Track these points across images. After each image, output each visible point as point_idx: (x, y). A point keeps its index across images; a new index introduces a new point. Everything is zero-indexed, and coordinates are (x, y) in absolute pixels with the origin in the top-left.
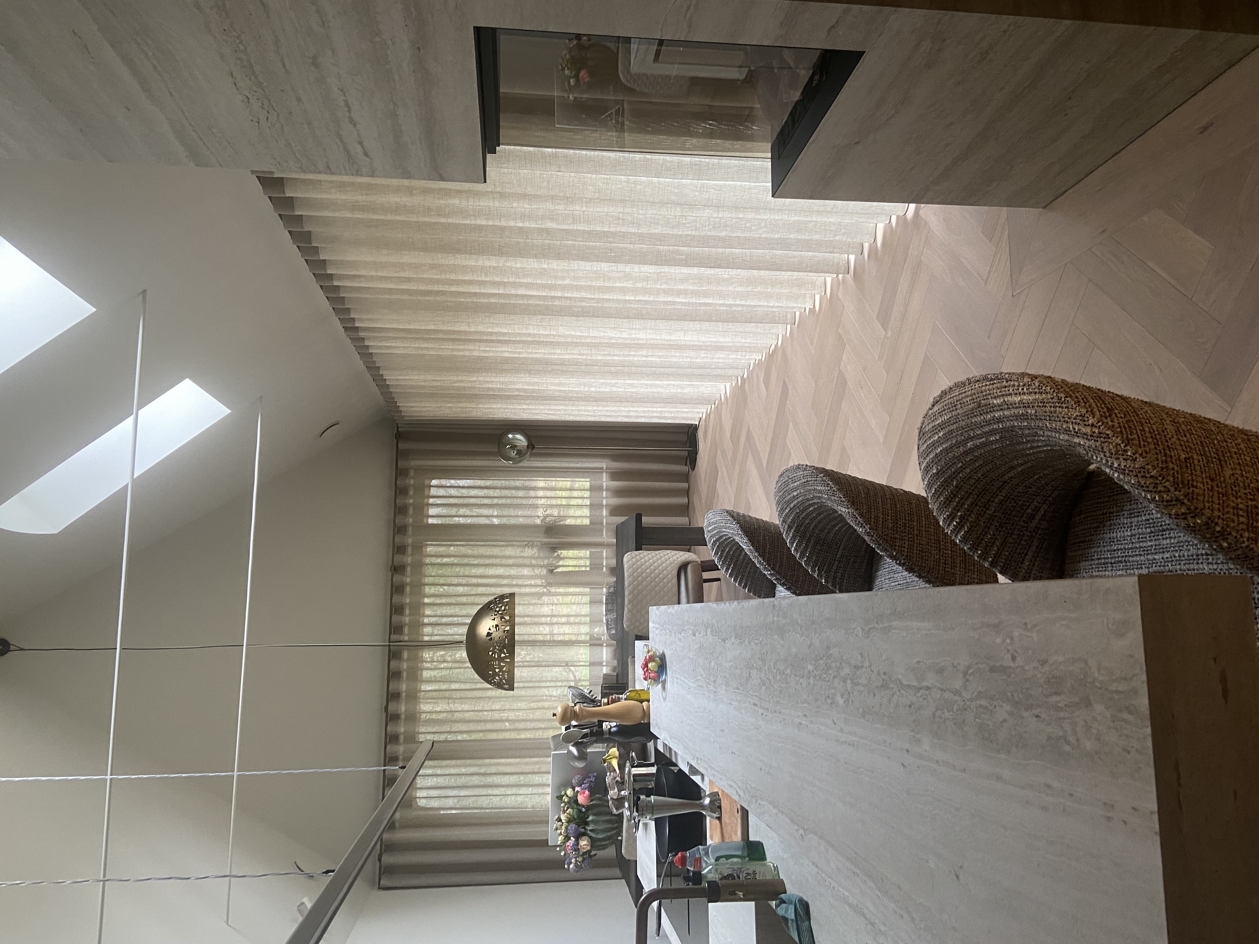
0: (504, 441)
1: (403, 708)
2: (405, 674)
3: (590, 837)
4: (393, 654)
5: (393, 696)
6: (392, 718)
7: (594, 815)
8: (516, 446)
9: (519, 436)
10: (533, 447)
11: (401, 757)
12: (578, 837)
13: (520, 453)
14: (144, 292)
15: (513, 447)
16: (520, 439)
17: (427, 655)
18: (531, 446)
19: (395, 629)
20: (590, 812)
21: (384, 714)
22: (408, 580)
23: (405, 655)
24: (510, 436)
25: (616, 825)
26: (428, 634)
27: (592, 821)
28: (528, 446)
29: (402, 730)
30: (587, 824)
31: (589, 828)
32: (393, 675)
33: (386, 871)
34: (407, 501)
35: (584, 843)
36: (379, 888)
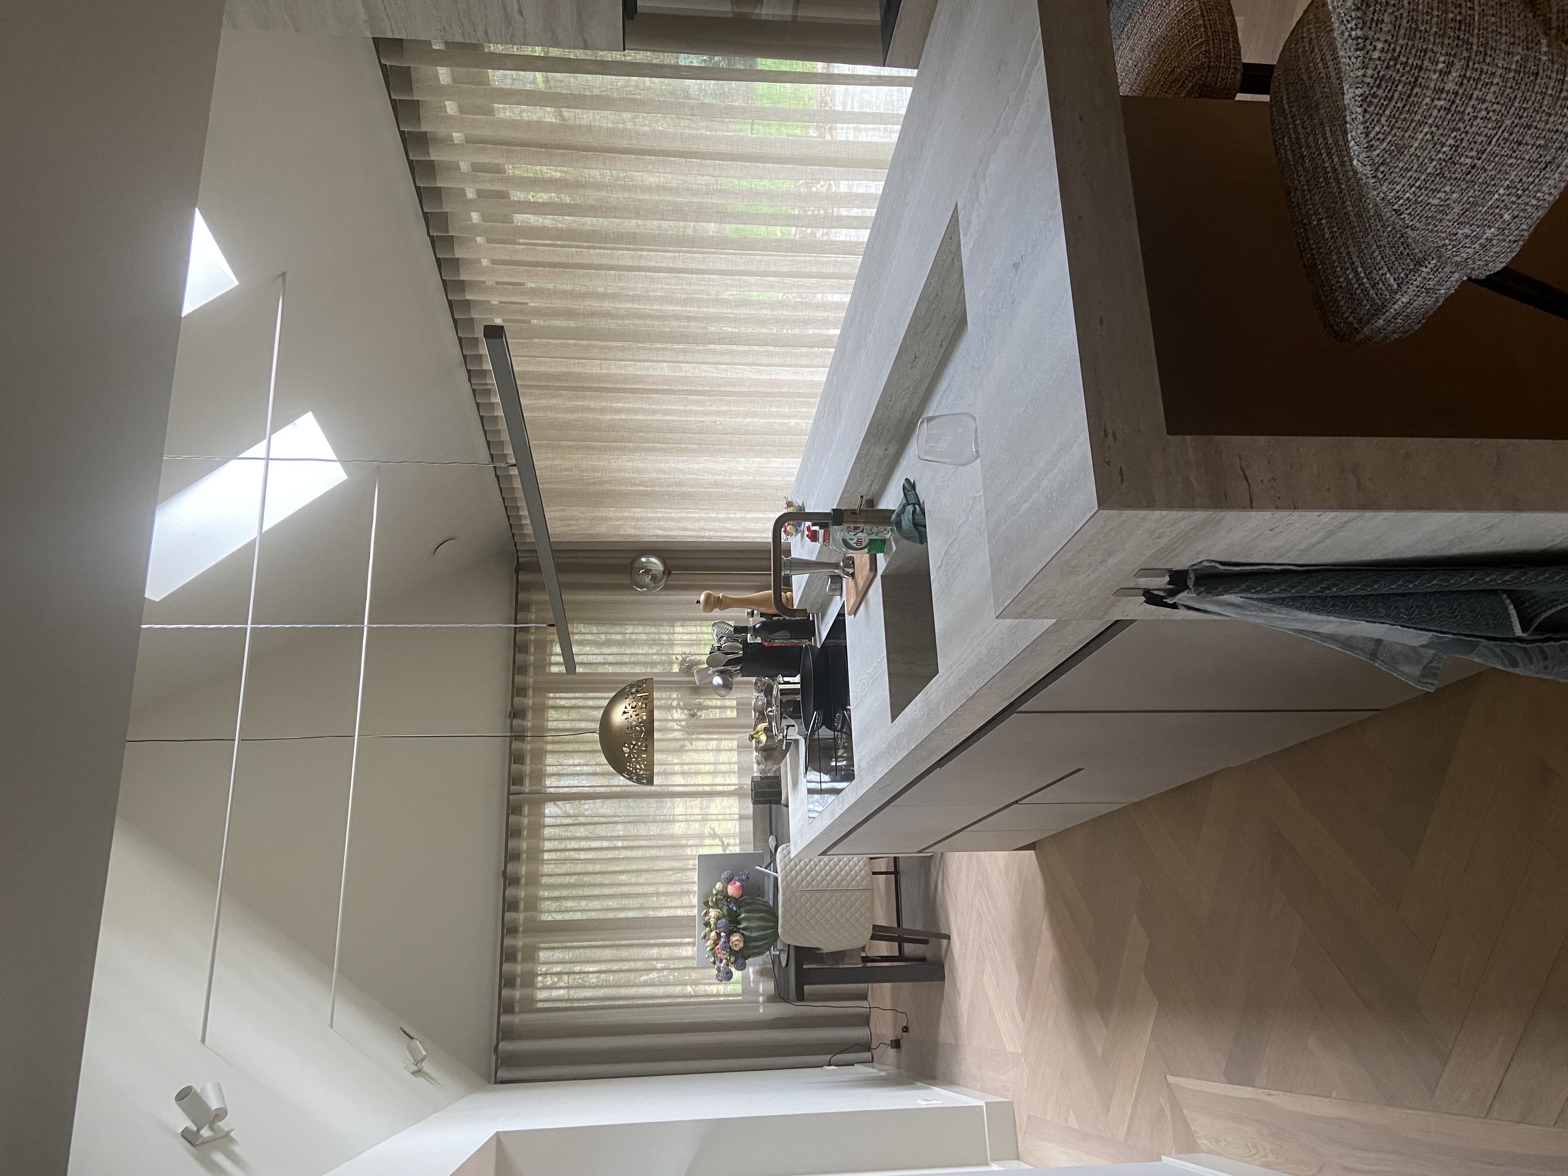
0: (636, 565)
1: (523, 870)
2: (525, 833)
3: (743, 934)
4: (514, 809)
5: (512, 856)
6: (510, 880)
7: (747, 912)
8: (650, 570)
9: (653, 560)
10: (670, 573)
11: (521, 929)
12: (729, 934)
13: (654, 578)
14: (283, 275)
15: (647, 572)
16: (655, 563)
17: (550, 809)
18: (667, 572)
19: (516, 780)
20: (742, 909)
21: (502, 880)
22: (529, 724)
23: (526, 810)
24: (643, 560)
25: (771, 924)
26: (551, 784)
27: (744, 919)
28: (664, 572)
29: (523, 894)
30: (739, 923)
31: (741, 926)
32: (512, 832)
33: (506, 1061)
34: (528, 637)
35: (735, 938)
36: (496, 1083)
